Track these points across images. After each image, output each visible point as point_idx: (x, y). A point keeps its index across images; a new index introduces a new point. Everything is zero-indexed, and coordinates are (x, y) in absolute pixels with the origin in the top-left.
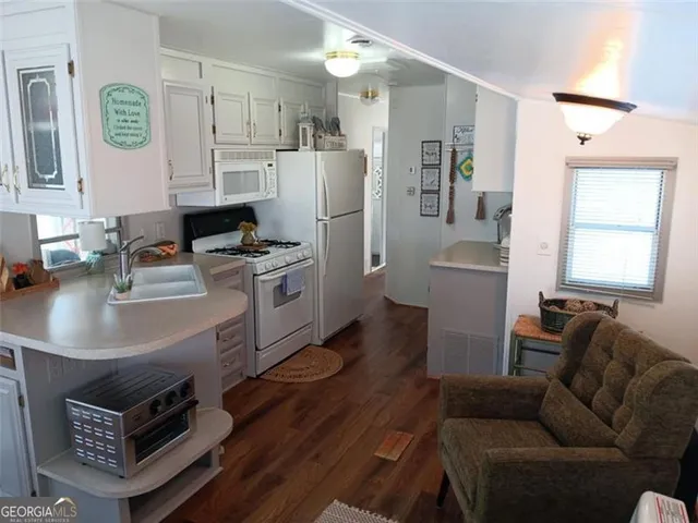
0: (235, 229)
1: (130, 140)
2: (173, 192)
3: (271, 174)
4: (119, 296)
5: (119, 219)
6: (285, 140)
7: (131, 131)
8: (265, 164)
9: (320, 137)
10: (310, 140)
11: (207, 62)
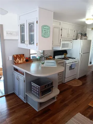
0: (63, 55)
1: (46, 36)
2: (53, 47)
3: (71, 44)
4: (42, 65)
5: (43, 51)
6: (75, 37)
7: (46, 34)
8: (70, 42)
9: (82, 37)
10: (80, 37)
11: (61, 22)
